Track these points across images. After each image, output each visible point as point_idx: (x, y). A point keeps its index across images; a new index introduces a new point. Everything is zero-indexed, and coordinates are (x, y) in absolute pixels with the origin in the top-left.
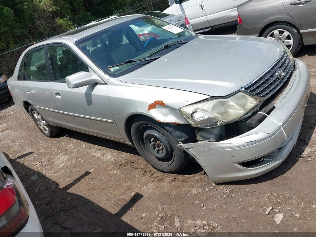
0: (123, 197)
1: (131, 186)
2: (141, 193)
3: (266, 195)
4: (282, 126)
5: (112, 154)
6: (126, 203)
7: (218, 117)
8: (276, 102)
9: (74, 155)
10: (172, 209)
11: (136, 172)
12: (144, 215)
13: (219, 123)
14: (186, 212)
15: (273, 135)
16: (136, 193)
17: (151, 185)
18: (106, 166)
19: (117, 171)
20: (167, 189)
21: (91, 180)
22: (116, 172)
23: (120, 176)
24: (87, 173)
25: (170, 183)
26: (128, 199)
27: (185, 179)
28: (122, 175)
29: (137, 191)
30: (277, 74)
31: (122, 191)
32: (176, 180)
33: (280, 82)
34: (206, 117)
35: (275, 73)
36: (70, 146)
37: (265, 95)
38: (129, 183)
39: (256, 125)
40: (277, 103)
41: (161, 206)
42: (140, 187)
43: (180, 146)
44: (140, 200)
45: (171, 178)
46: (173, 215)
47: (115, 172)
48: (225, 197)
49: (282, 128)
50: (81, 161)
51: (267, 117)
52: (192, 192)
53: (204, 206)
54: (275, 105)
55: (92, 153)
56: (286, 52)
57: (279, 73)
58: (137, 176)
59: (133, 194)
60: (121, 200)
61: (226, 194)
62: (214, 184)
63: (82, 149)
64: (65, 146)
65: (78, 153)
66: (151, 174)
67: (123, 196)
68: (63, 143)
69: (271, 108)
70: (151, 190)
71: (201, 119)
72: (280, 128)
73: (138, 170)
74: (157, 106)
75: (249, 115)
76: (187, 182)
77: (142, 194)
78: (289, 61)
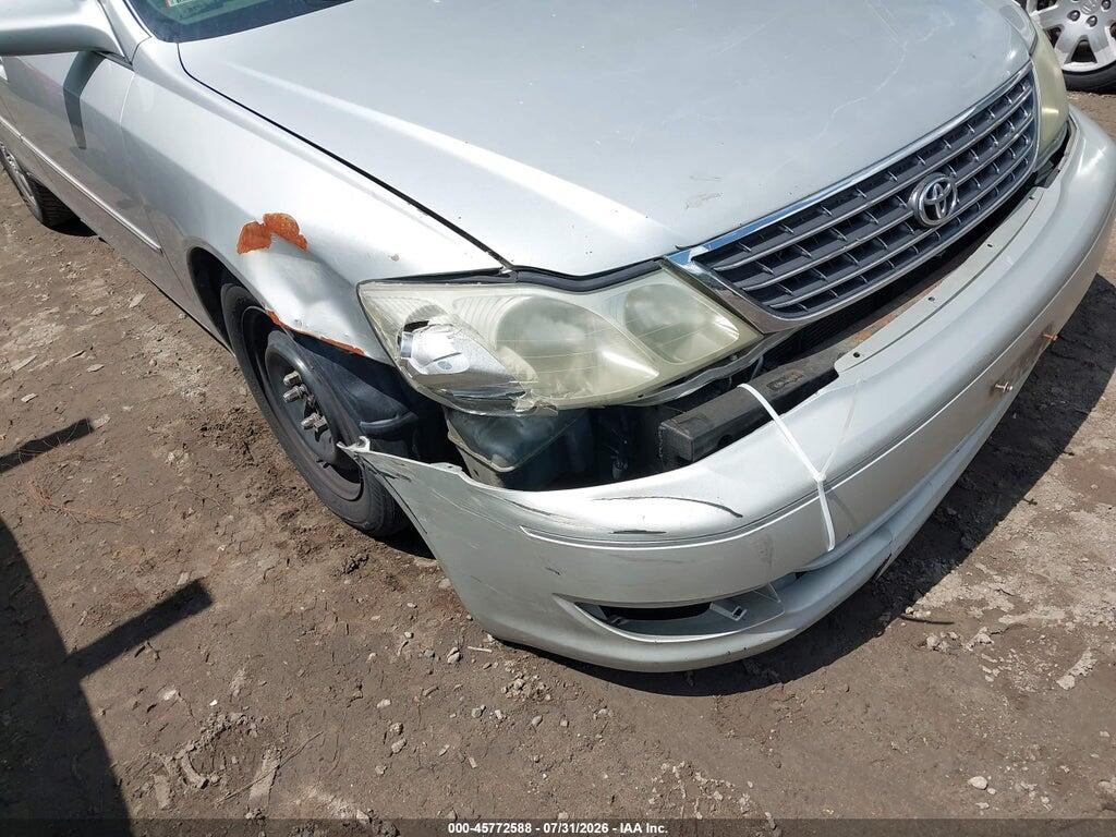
0: (140, 583)
1: (193, 541)
2: (210, 587)
3: (665, 766)
4: (827, 485)
5: (207, 369)
6: (136, 613)
7: (523, 376)
8: (854, 351)
9: (83, 328)
10: (283, 701)
11: (246, 481)
12: (169, 695)
13: (522, 405)
14: (322, 738)
15: (757, 526)
16: (193, 578)
17: (265, 561)
18: (159, 419)
19: (179, 452)
20: (309, 600)
21: (77, 463)
22: (177, 459)
23: (180, 481)
24: (82, 429)
25: (337, 575)
26: (152, 600)
27: (404, 572)
28: (188, 481)
29: (202, 570)
30: (917, 198)
31: (150, 554)
32: (366, 569)
33: (922, 245)
34: (460, 365)
35: (905, 194)
36: (95, 283)
37: (803, 302)
38: (193, 524)
39: (700, 453)
40: (856, 355)
41: (248, 676)
42: (222, 554)
43: (358, 455)
44: (192, 620)
45: (352, 550)
46: (268, 732)
47: (171, 457)
48: (500, 717)
49: (821, 496)
50: (91, 363)
51: (771, 424)
52: (392, 646)
53: (401, 732)
54: (839, 366)
55: (149, 338)
56: (1028, 78)
57: (929, 195)
58: (237, 500)
59: (183, 579)
60: (125, 596)
61: (512, 705)
62: (490, 638)
63: (125, 308)
64: (74, 281)
65: (100, 325)
66: (290, 507)
67: (144, 580)
68: (75, 266)
69: (810, 378)
70: (250, 584)
71: (437, 368)
72: (814, 493)
73: (255, 472)
74: (275, 240)
75: (686, 391)
76: (402, 589)
77: (214, 592)
78: (1030, 131)
